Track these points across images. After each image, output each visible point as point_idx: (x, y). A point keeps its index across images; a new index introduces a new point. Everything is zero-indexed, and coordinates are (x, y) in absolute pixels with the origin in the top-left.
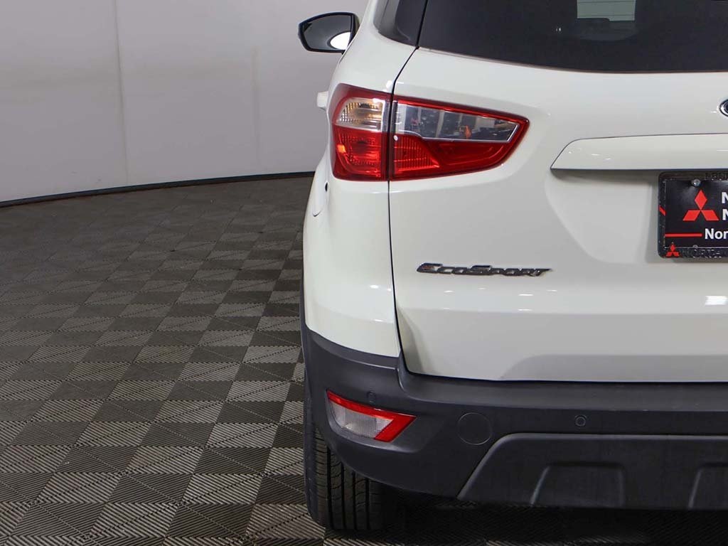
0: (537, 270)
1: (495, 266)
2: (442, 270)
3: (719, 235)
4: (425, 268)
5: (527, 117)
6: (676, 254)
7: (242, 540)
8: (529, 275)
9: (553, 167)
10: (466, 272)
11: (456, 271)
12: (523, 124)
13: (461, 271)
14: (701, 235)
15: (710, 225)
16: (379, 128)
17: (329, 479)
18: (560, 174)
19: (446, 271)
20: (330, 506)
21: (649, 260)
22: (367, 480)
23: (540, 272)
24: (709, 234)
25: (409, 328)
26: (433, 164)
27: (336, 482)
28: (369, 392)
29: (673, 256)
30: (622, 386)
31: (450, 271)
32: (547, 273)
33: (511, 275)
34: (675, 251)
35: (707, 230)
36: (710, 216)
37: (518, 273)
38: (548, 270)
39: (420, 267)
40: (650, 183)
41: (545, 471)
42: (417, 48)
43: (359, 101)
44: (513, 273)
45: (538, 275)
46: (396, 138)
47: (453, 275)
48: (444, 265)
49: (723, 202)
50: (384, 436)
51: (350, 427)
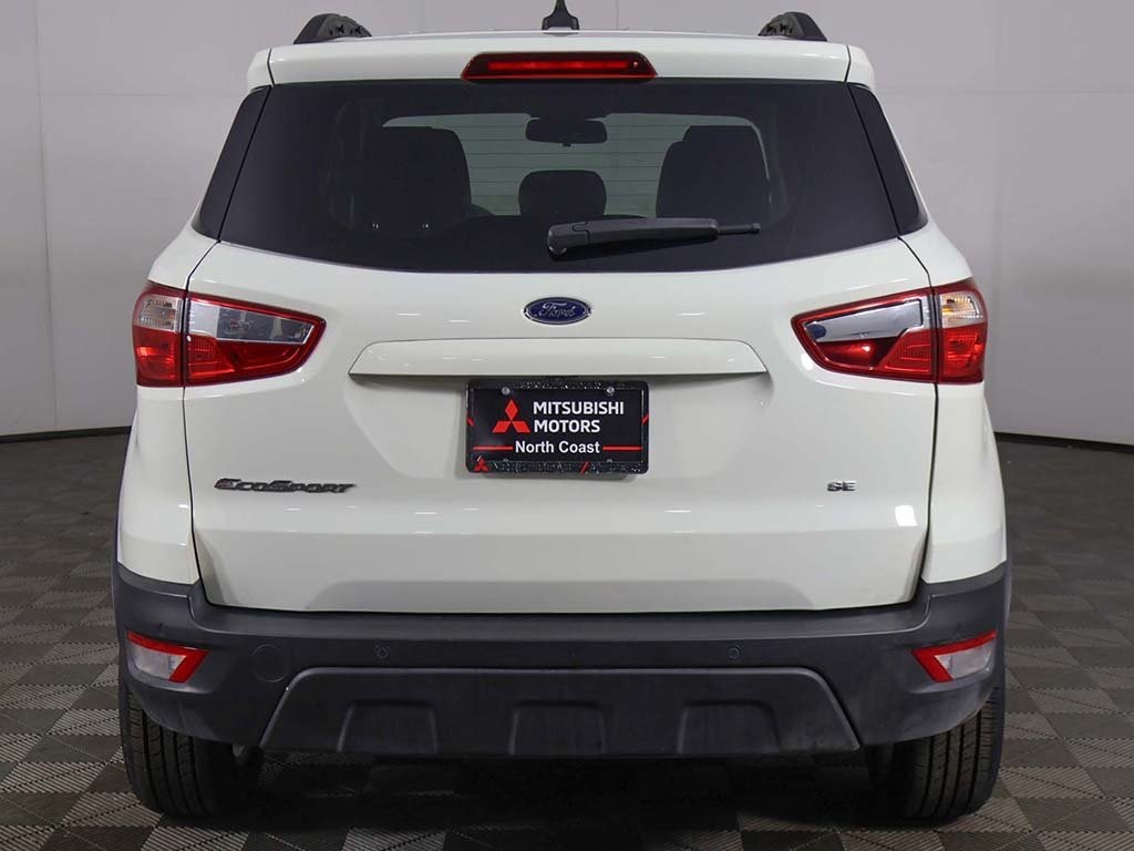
0: (341, 485)
1: (296, 482)
2: (241, 486)
3: (530, 448)
4: (223, 484)
5: (323, 317)
6: (485, 468)
7: (53, 827)
8: (333, 491)
9: (352, 372)
10: (266, 488)
11: (255, 487)
12: (319, 325)
13: (261, 487)
14: (511, 448)
15: (521, 437)
16: (172, 328)
17: (146, 743)
18: (362, 379)
19: (246, 487)
20: (151, 778)
21: (458, 474)
22: (161, 728)
23: (343, 488)
24: (520, 447)
25: (208, 554)
26: (228, 368)
27: (155, 746)
28: (161, 625)
29: (481, 471)
30: (438, 617)
31: (249, 486)
32: (351, 489)
33: (314, 492)
34: (484, 465)
35: (518, 443)
36: (520, 427)
37: (320, 489)
38: (351, 486)
39: (219, 482)
40: (459, 391)
41: (350, 713)
42: (219, 242)
43: (158, 298)
44: (315, 488)
45: (341, 491)
46: (189, 339)
47: (252, 492)
48: (244, 480)
49: (535, 412)
50: (179, 676)
51: (148, 670)
